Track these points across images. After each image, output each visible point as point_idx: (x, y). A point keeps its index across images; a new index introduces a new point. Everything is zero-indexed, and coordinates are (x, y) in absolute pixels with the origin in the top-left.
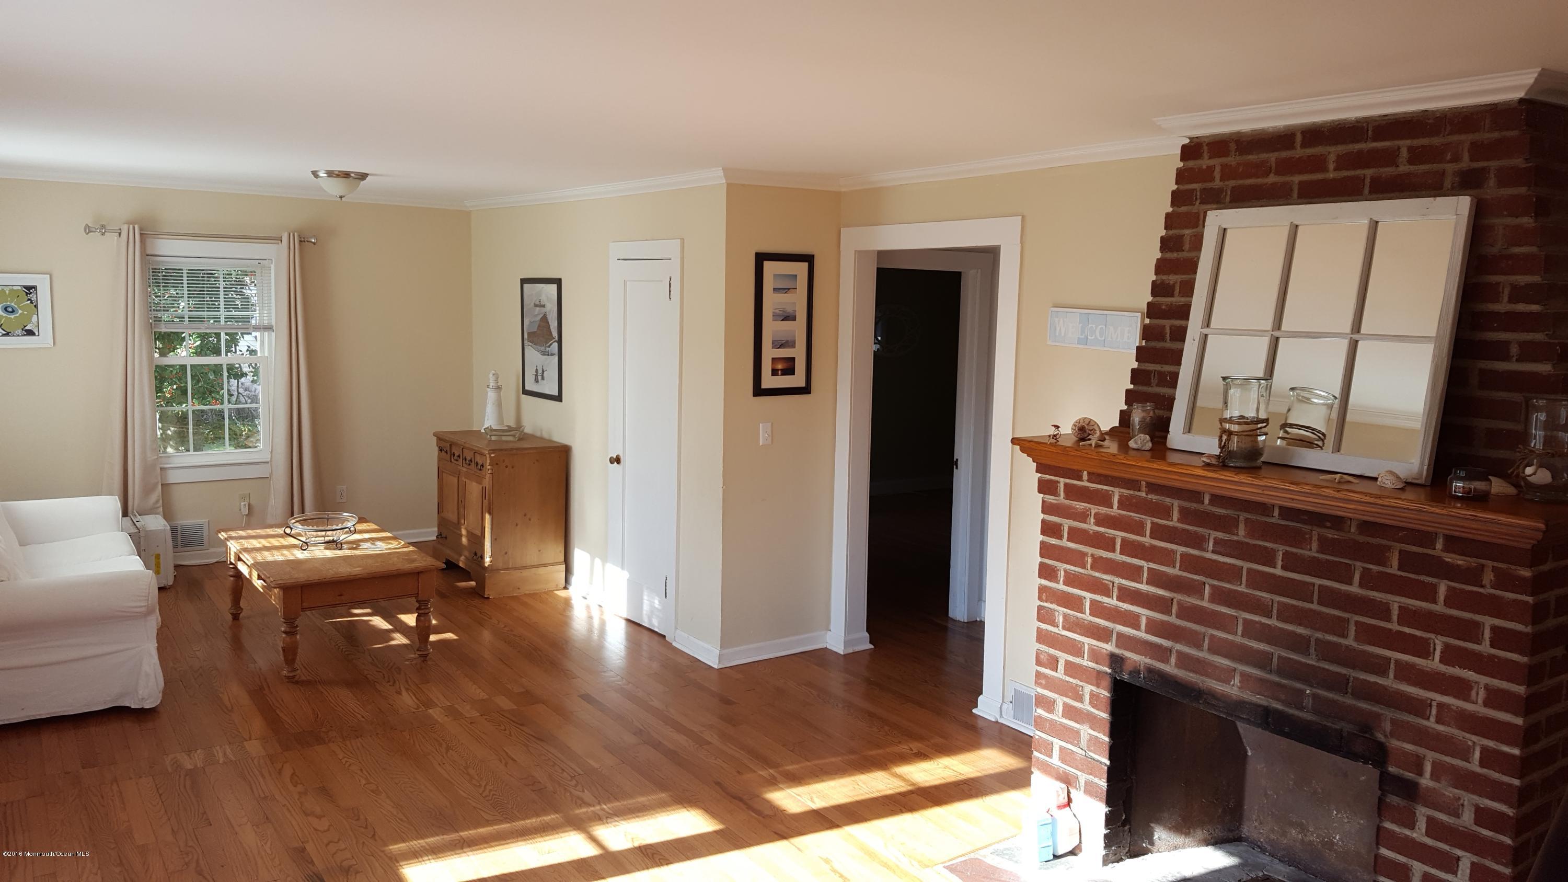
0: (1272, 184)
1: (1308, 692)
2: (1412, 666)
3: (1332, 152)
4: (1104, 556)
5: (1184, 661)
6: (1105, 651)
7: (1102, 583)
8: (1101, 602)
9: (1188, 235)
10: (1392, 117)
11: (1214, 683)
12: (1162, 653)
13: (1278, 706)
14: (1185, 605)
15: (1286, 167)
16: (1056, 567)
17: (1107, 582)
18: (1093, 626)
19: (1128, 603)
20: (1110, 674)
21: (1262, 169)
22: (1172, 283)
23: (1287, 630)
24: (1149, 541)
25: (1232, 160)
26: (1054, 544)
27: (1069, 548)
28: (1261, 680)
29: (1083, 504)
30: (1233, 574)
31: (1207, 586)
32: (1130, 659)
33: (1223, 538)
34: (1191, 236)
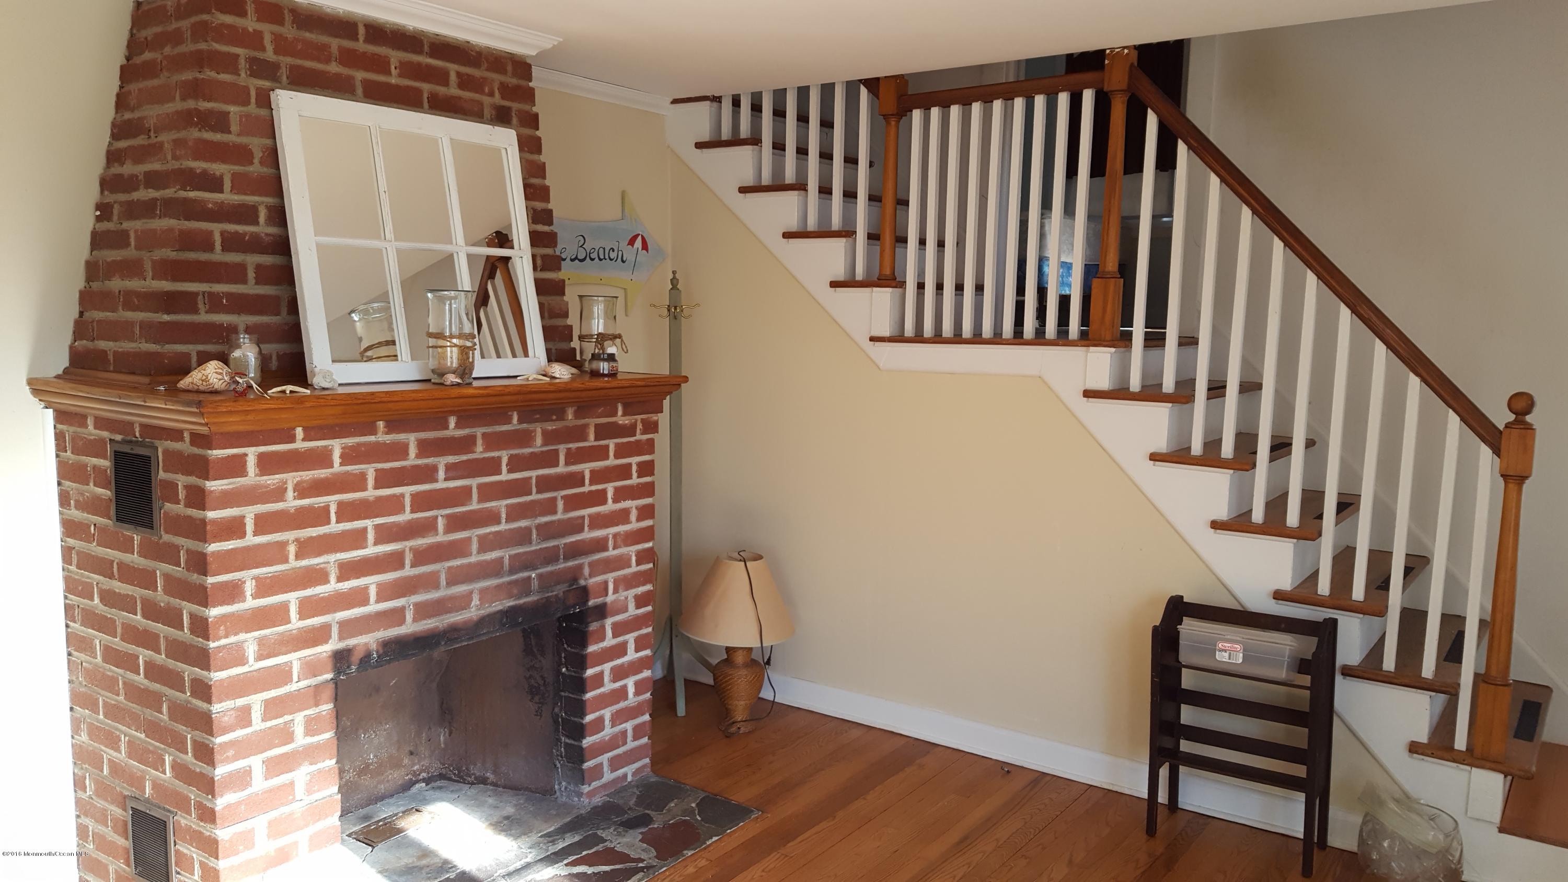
0: (335, 74)
1: (533, 575)
2: (598, 515)
3: (395, 56)
4: (314, 535)
5: (423, 611)
6: (325, 654)
7: (316, 569)
8: (315, 595)
9: (235, 113)
10: (442, 39)
11: (453, 617)
12: (397, 616)
13: (511, 603)
14: (421, 549)
15: (350, 58)
16: (239, 580)
17: (322, 566)
18: (305, 631)
19: (353, 579)
20: (332, 679)
21: (322, 53)
22: (218, 173)
23: (514, 529)
24: (372, 494)
25: (289, 31)
26: (232, 549)
27: (259, 545)
28: (498, 587)
29: (277, 476)
30: (463, 495)
31: (440, 519)
32: (355, 646)
33: (453, 461)
34: (241, 116)
